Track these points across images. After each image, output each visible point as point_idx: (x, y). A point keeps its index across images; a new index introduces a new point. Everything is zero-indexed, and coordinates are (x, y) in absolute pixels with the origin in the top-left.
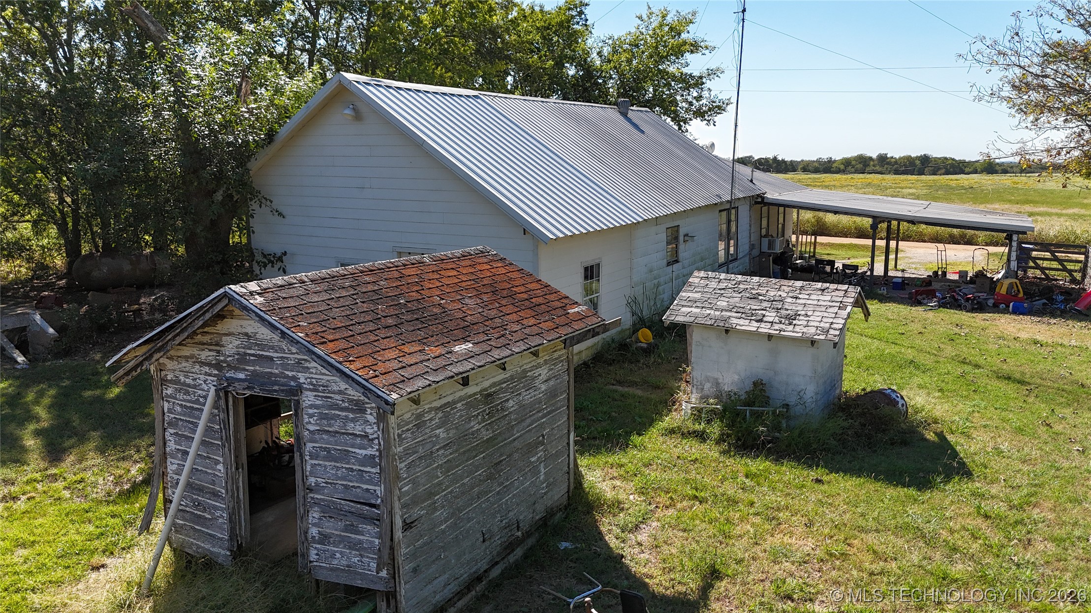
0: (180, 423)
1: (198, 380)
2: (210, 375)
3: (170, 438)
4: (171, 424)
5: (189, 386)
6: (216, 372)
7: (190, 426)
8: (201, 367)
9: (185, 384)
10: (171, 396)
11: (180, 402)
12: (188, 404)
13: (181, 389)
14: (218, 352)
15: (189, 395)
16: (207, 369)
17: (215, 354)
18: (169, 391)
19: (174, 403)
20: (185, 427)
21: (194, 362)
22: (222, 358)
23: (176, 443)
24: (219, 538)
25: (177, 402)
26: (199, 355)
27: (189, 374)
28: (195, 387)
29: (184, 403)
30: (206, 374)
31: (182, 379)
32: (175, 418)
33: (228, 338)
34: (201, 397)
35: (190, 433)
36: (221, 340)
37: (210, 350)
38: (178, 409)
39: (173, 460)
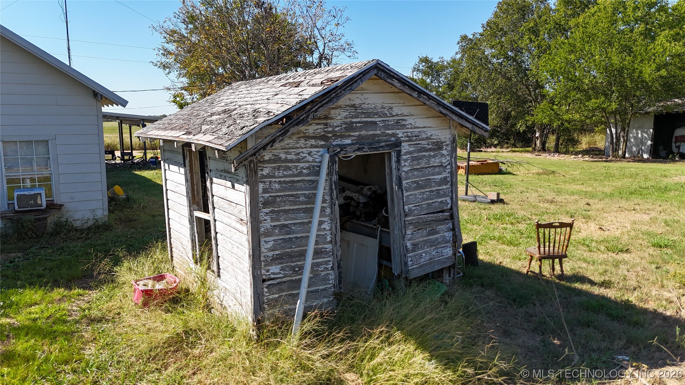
0: (278, 200)
1: (301, 154)
2: (316, 147)
3: (266, 218)
4: (266, 204)
5: (291, 161)
6: (323, 143)
7: (291, 199)
8: (306, 141)
9: (287, 161)
10: (268, 176)
11: (277, 180)
12: (288, 179)
13: (279, 166)
14: (326, 124)
15: (291, 170)
16: (313, 142)
17: (322, 127)
18: (265, 172)
19: (270, 182)
20: (285, 202)
21: (298, 138)
22: (330, 129)
23: (272, 220)
24: (322, 290)
25: (274, 180)
26: (307, 130)
27: (290, 151)
28: (298, 161)
29: (282, 179)
30: (312, 146)
31: (283, 156)
32: (270, 196)
33: (336, 111)
34: (305, 169)
35: (291, 205)
36: (330, 113)
37: (317, 124)
38: (277, 186)
39: (266, 239)
